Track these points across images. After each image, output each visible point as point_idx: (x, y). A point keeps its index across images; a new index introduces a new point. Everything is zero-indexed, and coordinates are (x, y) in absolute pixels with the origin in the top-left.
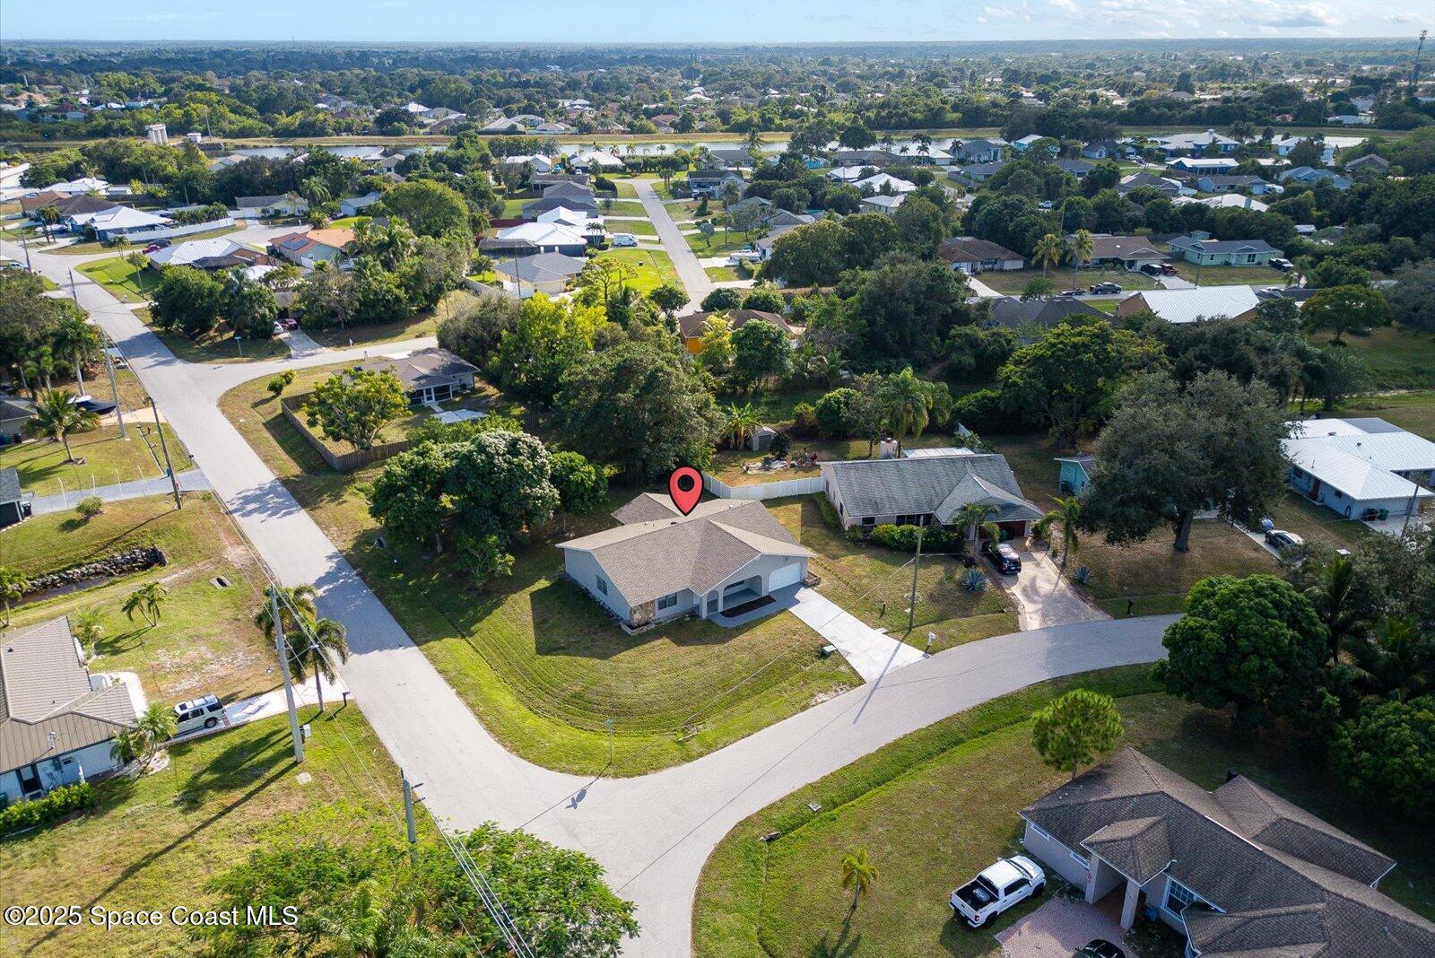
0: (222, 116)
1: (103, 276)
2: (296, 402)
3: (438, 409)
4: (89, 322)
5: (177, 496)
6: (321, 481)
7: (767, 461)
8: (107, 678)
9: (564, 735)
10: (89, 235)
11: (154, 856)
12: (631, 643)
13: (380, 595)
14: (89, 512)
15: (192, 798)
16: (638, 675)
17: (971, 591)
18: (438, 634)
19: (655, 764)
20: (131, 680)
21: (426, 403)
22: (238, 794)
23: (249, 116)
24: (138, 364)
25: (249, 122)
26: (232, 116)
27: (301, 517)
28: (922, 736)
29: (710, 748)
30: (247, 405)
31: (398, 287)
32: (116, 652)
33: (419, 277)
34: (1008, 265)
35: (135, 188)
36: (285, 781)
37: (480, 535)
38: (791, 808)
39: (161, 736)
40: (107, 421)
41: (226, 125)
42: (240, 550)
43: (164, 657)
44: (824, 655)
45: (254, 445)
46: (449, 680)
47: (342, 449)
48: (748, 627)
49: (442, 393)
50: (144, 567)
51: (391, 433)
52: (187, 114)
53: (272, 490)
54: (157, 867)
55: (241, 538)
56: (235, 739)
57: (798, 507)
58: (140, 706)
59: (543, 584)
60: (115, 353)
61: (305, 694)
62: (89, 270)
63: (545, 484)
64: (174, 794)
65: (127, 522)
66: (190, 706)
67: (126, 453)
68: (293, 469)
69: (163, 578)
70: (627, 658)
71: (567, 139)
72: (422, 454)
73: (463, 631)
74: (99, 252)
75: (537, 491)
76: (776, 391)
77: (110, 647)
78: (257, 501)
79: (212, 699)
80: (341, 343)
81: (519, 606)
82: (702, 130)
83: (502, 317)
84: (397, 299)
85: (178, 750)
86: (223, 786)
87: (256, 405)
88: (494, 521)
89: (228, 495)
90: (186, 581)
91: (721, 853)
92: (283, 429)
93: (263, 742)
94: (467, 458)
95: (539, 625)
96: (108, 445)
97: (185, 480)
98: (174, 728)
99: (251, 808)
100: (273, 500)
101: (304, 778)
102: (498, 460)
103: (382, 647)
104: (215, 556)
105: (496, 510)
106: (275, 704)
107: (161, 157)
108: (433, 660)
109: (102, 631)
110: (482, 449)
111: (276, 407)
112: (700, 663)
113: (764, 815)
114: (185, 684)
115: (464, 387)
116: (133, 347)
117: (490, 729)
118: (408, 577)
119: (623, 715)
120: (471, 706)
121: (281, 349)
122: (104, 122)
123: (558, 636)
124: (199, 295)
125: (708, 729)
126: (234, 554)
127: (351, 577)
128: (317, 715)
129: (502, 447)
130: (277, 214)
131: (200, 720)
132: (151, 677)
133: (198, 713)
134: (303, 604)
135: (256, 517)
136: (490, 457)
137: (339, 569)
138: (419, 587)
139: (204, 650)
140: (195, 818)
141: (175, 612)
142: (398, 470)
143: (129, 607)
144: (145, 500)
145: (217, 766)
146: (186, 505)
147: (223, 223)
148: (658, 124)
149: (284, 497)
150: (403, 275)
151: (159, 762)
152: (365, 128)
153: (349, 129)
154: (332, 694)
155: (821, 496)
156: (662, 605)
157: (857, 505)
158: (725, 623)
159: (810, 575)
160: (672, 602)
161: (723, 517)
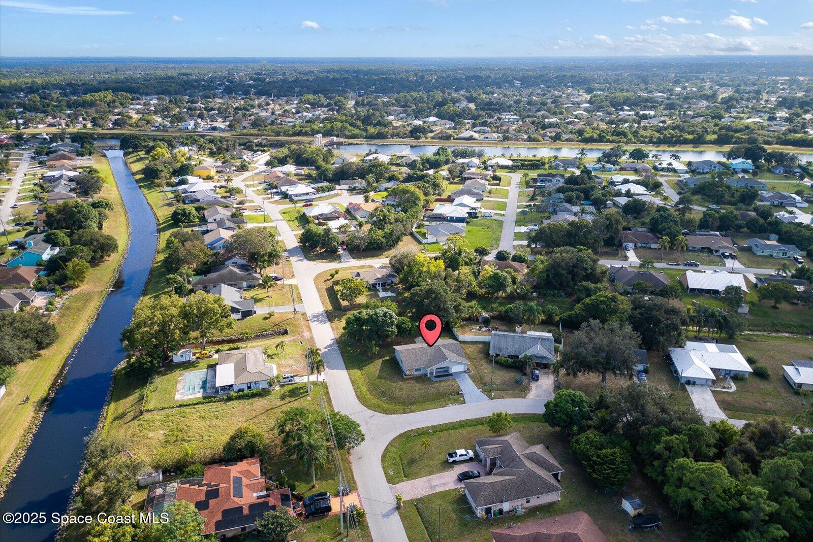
0: (346, 128)
1: (287, 217)
2: (336, 283)
3: (381, 290)
4: (279, 238)
5: (295, 312)
6: (337, 313)
7: (480, 327)
8: (269, 365)
9: (375, 401)
10: (285, 196)
11: (273, 408)
12: (404, 380)
13: (342, 354)
14: (271, 315)
15: (283, 397)
16: (401, 389)
17: (518, 383)
18: (354, 367)
19: (395, 412)
20: (274, 367)
21: (378, 287)
22: (293, 399)
23: (357, 127)
24: (293, 259)
25: (357, 131)
26: (350, 128)
27: (328, 325)
28: (472, 420)
29: (412, 412)
30: (322, 281)
31: (383, 237)
32: (272, 358)
33: (391, 234)
34: (653, 246)
35: (305, 171)
36: (304, 398)
37: (370, 340)
38: (425, 429)
39: (279, 382)
40: (279, 282)
41: (347, 133)
42: (308, 333)
43: (283, 362)
44: (458, 394)
45: (321, 297)
46: (351, 381)
47: (344, 303)
48: (440, 381)
49: (384, 284)
50: (283, 334)
51: (362, 299)
52: (332, 127)
53: (322, 314)
54: (273, 411)
55: (310, 330)
56: (295, 386)
57: (481, 346)
58: (275, 373)
59: (387, 358)
60: (286, 254)
61: (313, 378)
62: (284, 213)
63: (393, 327)
64: (279, 396)
65: (281, 320)
66: (287, 376)
67: (283, 295)
68: (330, 308)
69: (286, 339)
70: (400, 384)
71: (496, 144)
72: (360, 313)
73: (360, 368)
74: (288, 204)
75: (390, 329)
76: (505, 298)
77: (270, 357)
78: (317, 318)
79: (292, 375)
80: (359, 258)
81: (378, 363)
82: (567, 140)
83: (406, 262)
84: (382, 243)
85: (282, 386)
86: (290, 396)
87: (325, 281)
88: (376, 337)
89: (309, 314)
90: (292, 341)
91: (401, 436)
92: (331, 292)
93: (302, 388)
94: (371, 316)
95: (381, 370)
96: (280, 291)
97: (298, 307)
98: (282, 380)
99: (296, 402)
100: (321, 318)
101: (309, 398)
102: (380, 318)
103: (337, 369)
104: (301, 334)
105: (377, 333)
106: (305, 379)
107: (317, 155)
108: (349, 375)
109: (270, 352)
110: (376, 314)
111: (330, 283)
112: (420, 389)
113: (416, 430)
114: (286, 370)
115: (392, 282)
116: (292, 252)
117: (357, 396)
118: (352, 349)
119: (392, 399)
120: (355, 389)
121: (338, 258)
122: (299, 129)
123: (385, 374)
124: (315, 235)
125: (414, 407)
126: (307, 334)
127: (336, 347)
128: (315, 384)
129: (382, 315)
130: (354, 189)
131: (288, 380)
132: (279, 366)
133: (288, 378)
134: (318, 353)
135: (315, 323)
136: (378, 317)
137: (333, 344)
138: (353, 353)
139: (293, 362)
140: (283, 402)
141: (288, 350)
142: (352, 317)
143: (277, 347)
144: (286, 313)
145: (290, 391)
146: (297, 316)
147: (333, 192)
148: (544, 136)
149: (325, 318)
150: (386, 233)
151: (277, 388)
152: (405, 134)
153: (398, 135)
154: (321, 379)
155: (489, 343)
156: (416, 370)
157: (494, 349)
158: (434, 379)
159: (468, 369)
160: (420, 370)
161: (445, 346)
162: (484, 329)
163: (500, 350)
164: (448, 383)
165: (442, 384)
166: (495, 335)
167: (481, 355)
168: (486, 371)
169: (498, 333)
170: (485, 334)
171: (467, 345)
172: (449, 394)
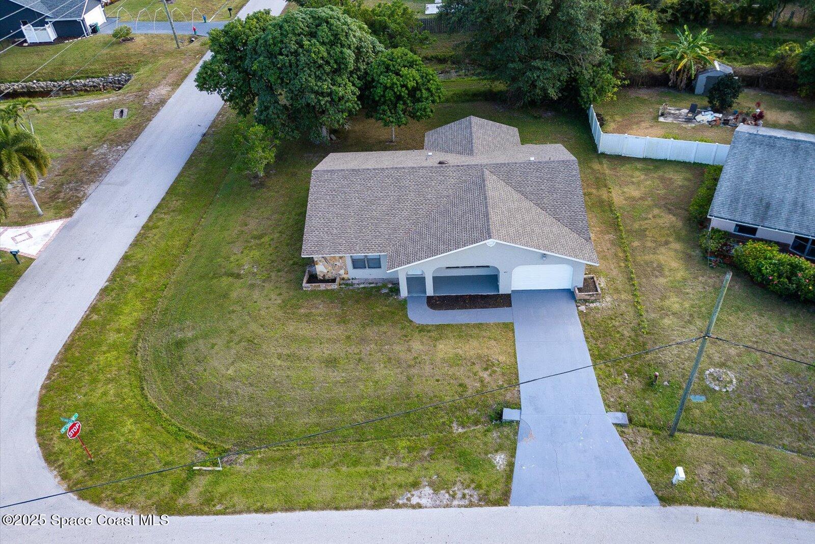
7: (694, 109)
12: (293, 299)
155: (718, 170)
156: (358, 264)
157: (735, 200)
158: (421, 315)
159: (590, 285)
160: (375, 263)
161: (506, 172)
162: (707, 117)
163: (765, 209)
164: (471, 348)
165: (445, 348)
166: (753, 139)
167: (668, 219)
168: (674, 302)
169: (763, 131)
170: (710, 133)
171: (626, 169)
172: (454, 409)
